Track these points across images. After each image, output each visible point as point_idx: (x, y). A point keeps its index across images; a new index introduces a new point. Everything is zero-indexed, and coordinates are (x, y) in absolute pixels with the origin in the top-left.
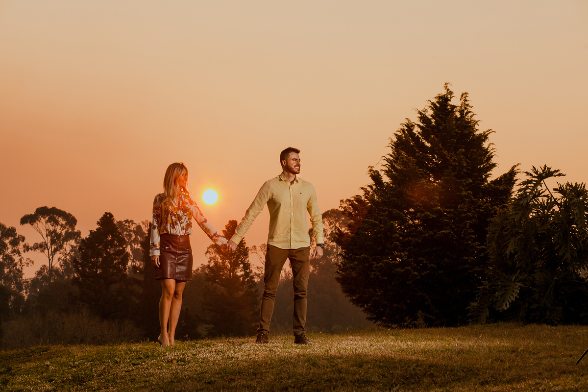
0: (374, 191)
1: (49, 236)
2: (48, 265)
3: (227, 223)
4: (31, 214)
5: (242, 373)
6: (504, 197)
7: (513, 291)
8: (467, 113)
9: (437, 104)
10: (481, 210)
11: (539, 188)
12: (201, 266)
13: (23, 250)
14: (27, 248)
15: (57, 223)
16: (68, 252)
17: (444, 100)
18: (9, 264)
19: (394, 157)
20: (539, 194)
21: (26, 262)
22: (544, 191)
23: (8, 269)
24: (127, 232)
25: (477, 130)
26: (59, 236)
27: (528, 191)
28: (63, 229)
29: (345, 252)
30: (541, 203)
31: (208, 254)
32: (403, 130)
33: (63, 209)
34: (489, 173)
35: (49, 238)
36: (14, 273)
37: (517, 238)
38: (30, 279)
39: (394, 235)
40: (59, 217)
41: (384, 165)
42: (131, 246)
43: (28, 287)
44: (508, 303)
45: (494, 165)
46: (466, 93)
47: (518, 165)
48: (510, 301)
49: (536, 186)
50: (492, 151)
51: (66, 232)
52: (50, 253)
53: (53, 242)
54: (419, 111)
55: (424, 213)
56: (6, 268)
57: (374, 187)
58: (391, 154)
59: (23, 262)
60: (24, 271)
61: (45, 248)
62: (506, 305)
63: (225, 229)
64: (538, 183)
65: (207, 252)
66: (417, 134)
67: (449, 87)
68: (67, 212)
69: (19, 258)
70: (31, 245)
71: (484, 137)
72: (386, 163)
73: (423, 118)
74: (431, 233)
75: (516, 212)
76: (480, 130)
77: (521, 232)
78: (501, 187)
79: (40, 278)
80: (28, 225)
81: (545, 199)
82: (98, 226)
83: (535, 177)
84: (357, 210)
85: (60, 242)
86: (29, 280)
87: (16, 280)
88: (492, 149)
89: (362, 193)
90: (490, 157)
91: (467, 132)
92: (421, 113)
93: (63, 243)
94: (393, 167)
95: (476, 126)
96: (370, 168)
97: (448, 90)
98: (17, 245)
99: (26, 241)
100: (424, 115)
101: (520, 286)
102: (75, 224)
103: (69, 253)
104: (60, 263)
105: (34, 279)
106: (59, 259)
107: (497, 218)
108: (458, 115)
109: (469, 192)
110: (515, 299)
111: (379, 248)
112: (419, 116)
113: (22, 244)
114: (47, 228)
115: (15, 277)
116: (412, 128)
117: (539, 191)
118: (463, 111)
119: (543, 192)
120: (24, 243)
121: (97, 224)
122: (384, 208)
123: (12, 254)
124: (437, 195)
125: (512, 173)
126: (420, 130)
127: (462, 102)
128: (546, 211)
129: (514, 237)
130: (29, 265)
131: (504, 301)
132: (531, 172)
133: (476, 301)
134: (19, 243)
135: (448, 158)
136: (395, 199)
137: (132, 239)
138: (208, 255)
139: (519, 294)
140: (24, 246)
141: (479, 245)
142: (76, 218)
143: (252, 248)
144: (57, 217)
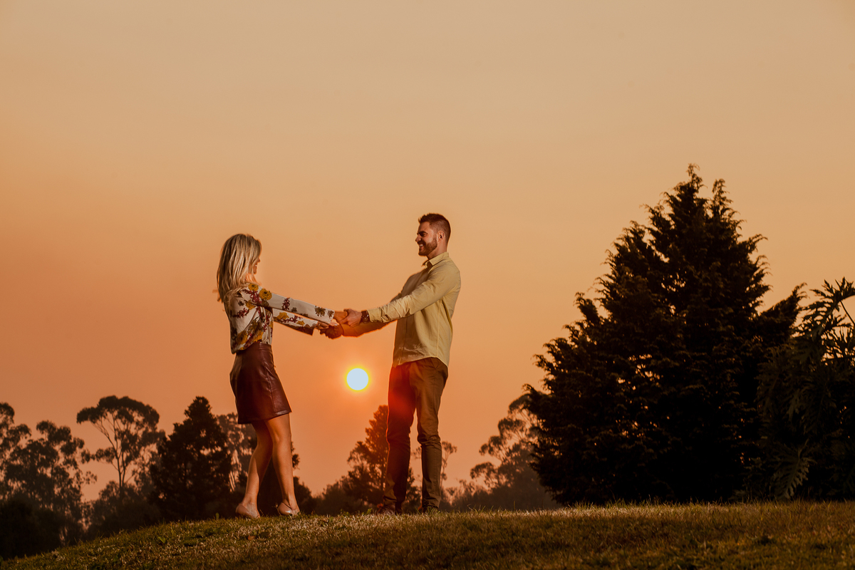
0: (585, 331)
1: (119, 438)
2: (117, 481)
3: (376, 409)
4: (92, 408)
5: (355, 545)
6: (783, 334)
7: (800, 471)
8: (724, 210)
9: (678, 198)
10: (748, 354)
11: (835, 313)
12: (342, 479)
13: (81, 459)
14: (87, 457)
15: (131, 420)
16: (147, 461)
17: (688, 191)
18: (61, 481)
19: (614, 280)
20: (836, 323)
21: (86, 478)
22: (844, 318)
23: (59, 487)
24: (233, 430)
25: (739, 236)
26: (133, 438)
27: (819, 318)
28: (139, 429)
29: (543, 424)
30: (839, 338)
31: (352, 461)
32: (627, 239)
33: (138, 399)
34: (758, 299)
35: (119, 442)
36: (68, 494)
37: (803, 390)
38: (92, 502)
39: (617, 394)
40: (133, 410)
41: (600, 291)
42: (239, 452)
43: (89, 514)
44: (792, 489)
45: (766, 288)
46: (721, 181)
47: (802, 285)
48: (795, 486)
49: (830, 310)
50: (762, 267)
51: (145, 433)
52: (120, 464)
53: (125, 447)
54: (651, 209)
55: (661, 359)
56: (56, 486)
57: (586, 325)
58: (610, 274)
59: (81, 476)
60: (83, 491)
61: (113, 457)
62: (789, 493)
63: (373, 419)
64: (834, 306)
65: (351, 458)
66: (649, 244)
67: (695, 171)
68: (145, 403)
69: (75, 471)
70: (93, 452)
71: (750, 246)
72: (602, 287)
73: (657, 219)
74: (673, 389)
75: (800, 351)
76: (743, 235)
77: (809, 380)
78: (778, 319)
79: (106, 500)
80: (88, 424)
81: (845, 330)
82: (186, 418)
83: (828, 297)
84: (560, 359)
85: (135, 448)
86: (90, 504)
87: (72, 505)
88: (763, 264)
89: (566, 335)
90: (761, 276)
91: (723, 237)
92: (653, 212)
93: (140, 448)
94: (613, 293)
95: (738, 230)
96: (578, 296)
97: (694, 176)
98: (72, 453)
99: (85, 447)
100: (658, 214)
101: (809, 462)
102: (157, 421)
103: (149, 463)
104: (135, 478)
105: (97, 502)
106: (134, 472)
107: (772, 361)
108: (710, 213)
109: (729, 326)
110: (803, 482)
111: (595, 415)
112: (652, 215)
113: (79, 451)
114: (116, 426)
115: (70, 499)
116: (641, 235)
117: (836, 318)
118: (718, 208)
119: (841, 320)
120: (82, 450)
121: (185, 414)
122: (601, 354)
123: (65, 467)
124: (680, 332)
125: (794, 299)
126: (652, 238)
127: (715, 193)
128: (846, 350)
129: (799, 390)
130: (90, 482)
131: (785, 487)
132: (823, 290)
133: (744, 489)
134: (75, 450)
135: (697, 277)
136: (617, 339)
137: (241, 441)
138: (352, 463)
139: (808, 475)
140: (83, 454)
141: (746, 407)
142: (158, 412)
143: (415, 451)
144: (131, 411)
